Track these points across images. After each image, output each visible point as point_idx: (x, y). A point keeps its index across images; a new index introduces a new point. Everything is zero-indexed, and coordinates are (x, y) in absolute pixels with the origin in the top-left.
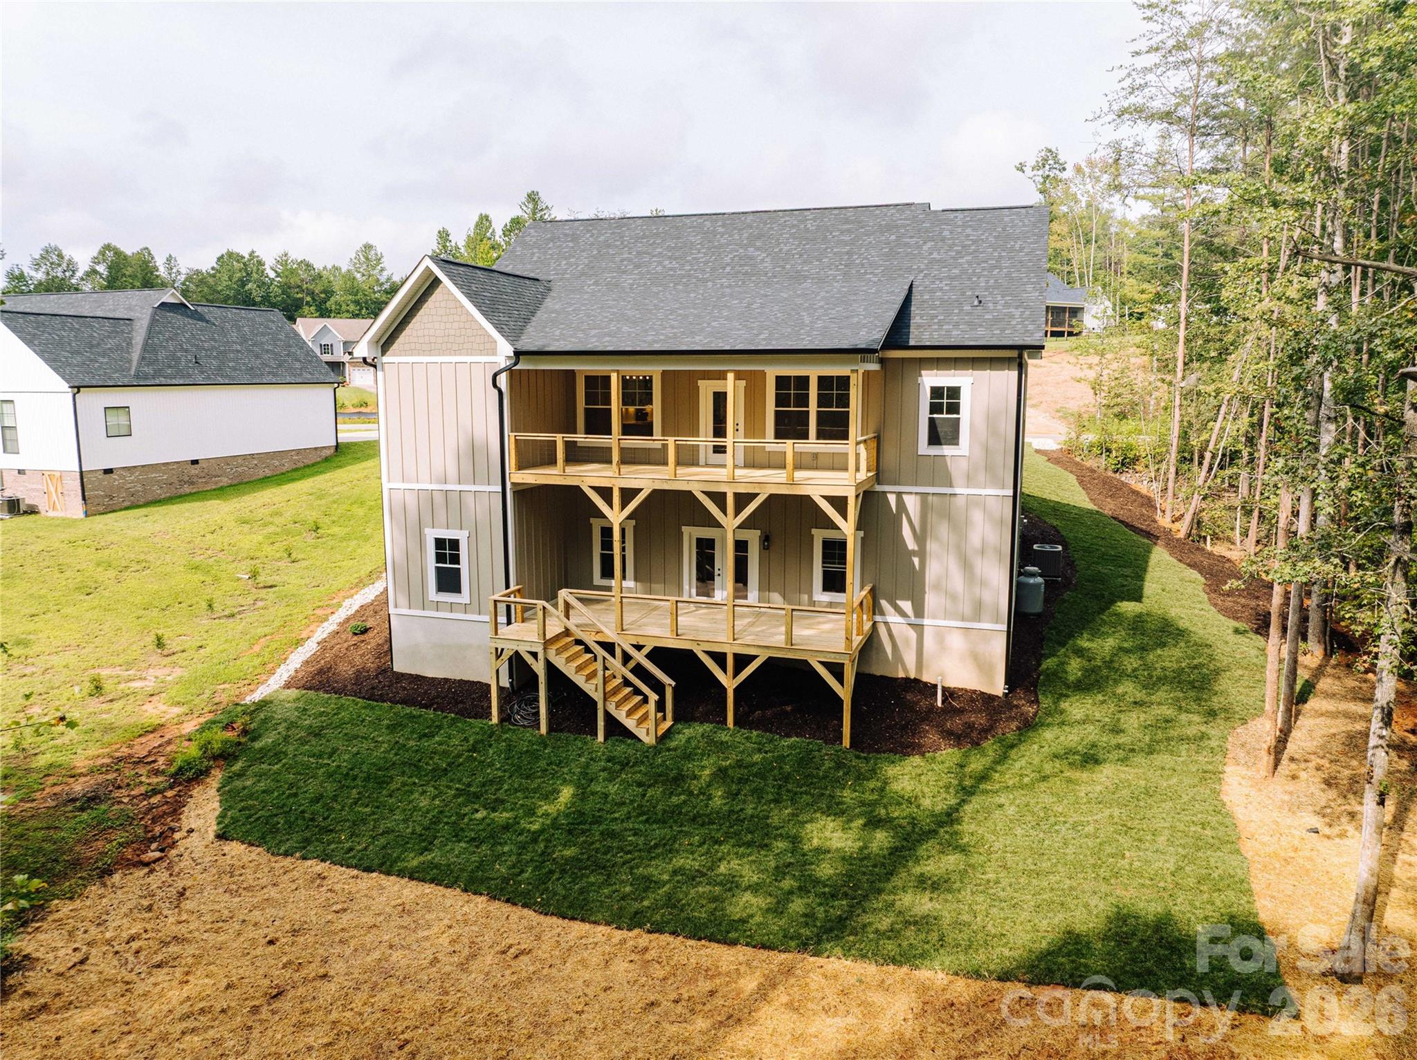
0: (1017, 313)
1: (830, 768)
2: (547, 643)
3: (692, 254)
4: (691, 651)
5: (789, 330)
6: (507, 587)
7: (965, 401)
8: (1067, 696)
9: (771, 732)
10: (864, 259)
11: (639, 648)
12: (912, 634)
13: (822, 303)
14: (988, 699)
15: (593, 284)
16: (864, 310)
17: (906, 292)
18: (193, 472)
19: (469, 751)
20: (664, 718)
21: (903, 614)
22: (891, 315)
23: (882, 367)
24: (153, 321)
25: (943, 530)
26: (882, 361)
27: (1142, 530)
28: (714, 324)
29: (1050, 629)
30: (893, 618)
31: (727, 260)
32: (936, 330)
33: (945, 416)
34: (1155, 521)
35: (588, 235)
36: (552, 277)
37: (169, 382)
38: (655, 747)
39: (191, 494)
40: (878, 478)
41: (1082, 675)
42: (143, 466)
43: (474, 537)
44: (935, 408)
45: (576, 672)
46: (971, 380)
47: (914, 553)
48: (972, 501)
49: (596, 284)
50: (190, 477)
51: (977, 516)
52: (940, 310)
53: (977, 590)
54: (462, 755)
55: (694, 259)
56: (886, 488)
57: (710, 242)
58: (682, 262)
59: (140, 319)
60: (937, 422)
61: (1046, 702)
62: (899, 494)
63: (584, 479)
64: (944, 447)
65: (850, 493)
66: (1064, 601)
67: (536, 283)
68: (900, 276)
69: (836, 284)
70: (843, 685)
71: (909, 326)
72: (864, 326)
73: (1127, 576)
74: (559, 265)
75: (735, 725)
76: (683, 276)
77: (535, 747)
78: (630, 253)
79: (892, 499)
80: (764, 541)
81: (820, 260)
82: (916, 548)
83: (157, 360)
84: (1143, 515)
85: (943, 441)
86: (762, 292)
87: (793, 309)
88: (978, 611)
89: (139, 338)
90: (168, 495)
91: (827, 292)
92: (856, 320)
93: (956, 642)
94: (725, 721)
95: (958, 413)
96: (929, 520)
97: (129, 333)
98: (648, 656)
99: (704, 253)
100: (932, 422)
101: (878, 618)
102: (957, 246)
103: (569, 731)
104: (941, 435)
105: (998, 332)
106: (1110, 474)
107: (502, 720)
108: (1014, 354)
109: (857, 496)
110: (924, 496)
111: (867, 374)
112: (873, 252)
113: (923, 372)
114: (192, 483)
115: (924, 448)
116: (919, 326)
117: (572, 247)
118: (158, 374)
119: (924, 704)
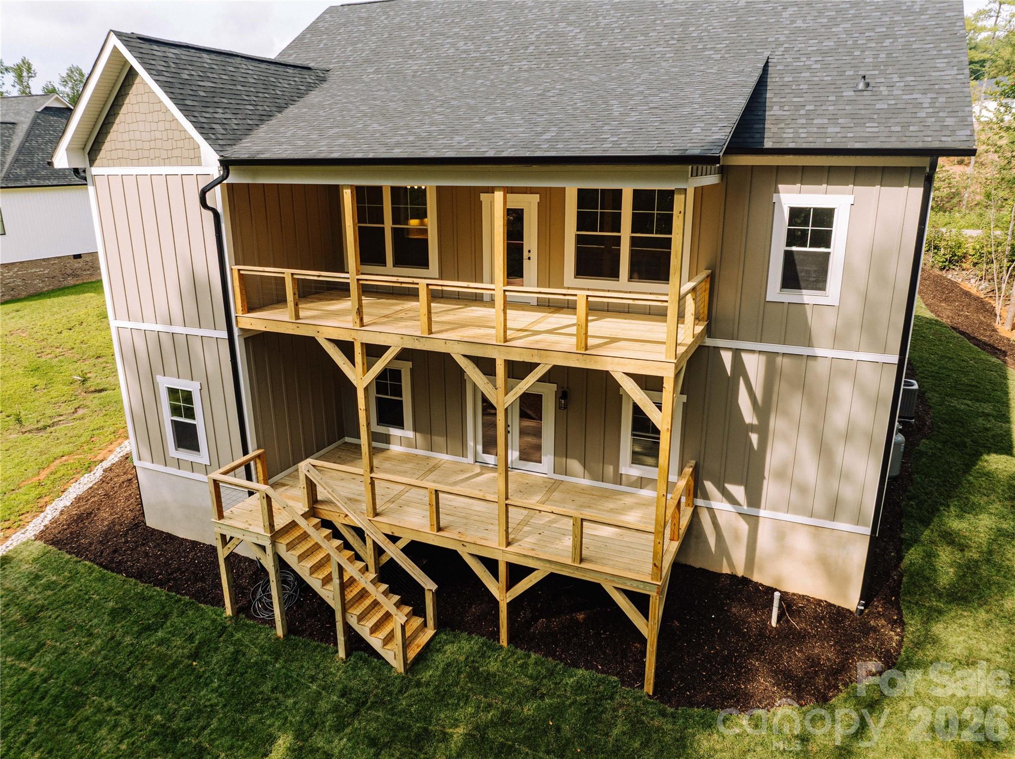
0: (926, 100)
1: (624, 733)
2: (276, 535)
3: (493, 33)
4: (455, 552)
5: (588, 126)
6: (245, 452)
7: (839, 230)
8: (940, 612)
9: (554, 657)
10: (703, 31)
11: (394, 539)
12: (744, 527)
13: (641, 88)
14: (837, 614)
15: (373, 73)
16: (701, 95)
17: (760, 72)
18: (76, 265)
19: (189, 658)
20: (425, 624)
21: (732, 500)
22: (740, 103)
23: (722, 179)
24: (34, 124)
25: (796, 404)
26: (724, 171)
27: (985, 344)
28: (489, 118)
29: (910, 499)
30: (720, 505)
31: (533, 38)
32: (803, 126)
33: (808, 249)
34: (995, 330)
35: (383, 17)
36: (331, 66)
37: (42, 183)
38: (404, 678)
39: (75, 286)
40: (709, 332)
41: (955, 573)
42: (21, 263)
43: (206, 387)
44: (794, 238)
45: (311, 574)
46: (850, 199)
47: (752, 428)
48: (839, 369)
49: (377, 72)
50: (74, 270)
51: (844, 390)
52: (808, 97)
53: (835, 484)
54: (181, 662)
55: (493, 38)
56: (720, 343)
57: (515, 18)
58: (479, 43)
59: (23, 123)
60: (796, 257)
61: (913, 625)
62: (737, 353)
63: (319, 328)
64: (804, 291)
65: (668, 373)
66: (922, 454)
67: (305, 72)
68: (750, 51)
69: (664, 64)
70: (647, 617)
71: (763, 120)
72: (699, 119)
73: (988, 415)
74: (343, 52)
75: (509, 643)
76: (477, 59)
77: (265, 657)
78: (423, 35)
79: (727, 358)
80: (561, 398)
81: (646, 35)
82: (755, 422)
83: (33, 162)
84: (981, 323)
85: (802, 284)
86: (567, 76)
87: (600, 96)
88: (834, 510)
89: (16, 142)
90: (51, 287)
91: (651, 73)
92: (687, 110)
93: (802, 543)
94: (496, 635)
95: (828, 246)
96: (776, 388)
97: (10, 136)
98: (404, 550)
99: (507, 32)
100: (789, 257)
101: (700, 502)
102: (829, 10)
103: (311, 635)
104: (801, 275)
105: (898, 129)
106: (937, 272)
107: (237, 611)
108: (925, 162)
109: (677, 376)
110: (771, 356)
111: (700, 192)
112: (715, 23)
113: (780, 187)
114: (77, 276)
115: (774, 291)
116: (778, 120)
117: (363, 32)
118: (31, 175)
119: (754, 619)
